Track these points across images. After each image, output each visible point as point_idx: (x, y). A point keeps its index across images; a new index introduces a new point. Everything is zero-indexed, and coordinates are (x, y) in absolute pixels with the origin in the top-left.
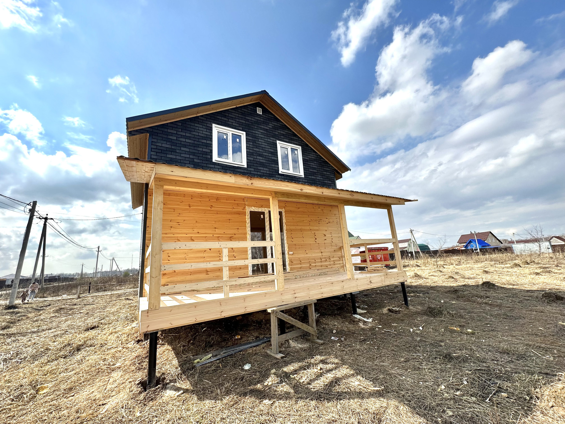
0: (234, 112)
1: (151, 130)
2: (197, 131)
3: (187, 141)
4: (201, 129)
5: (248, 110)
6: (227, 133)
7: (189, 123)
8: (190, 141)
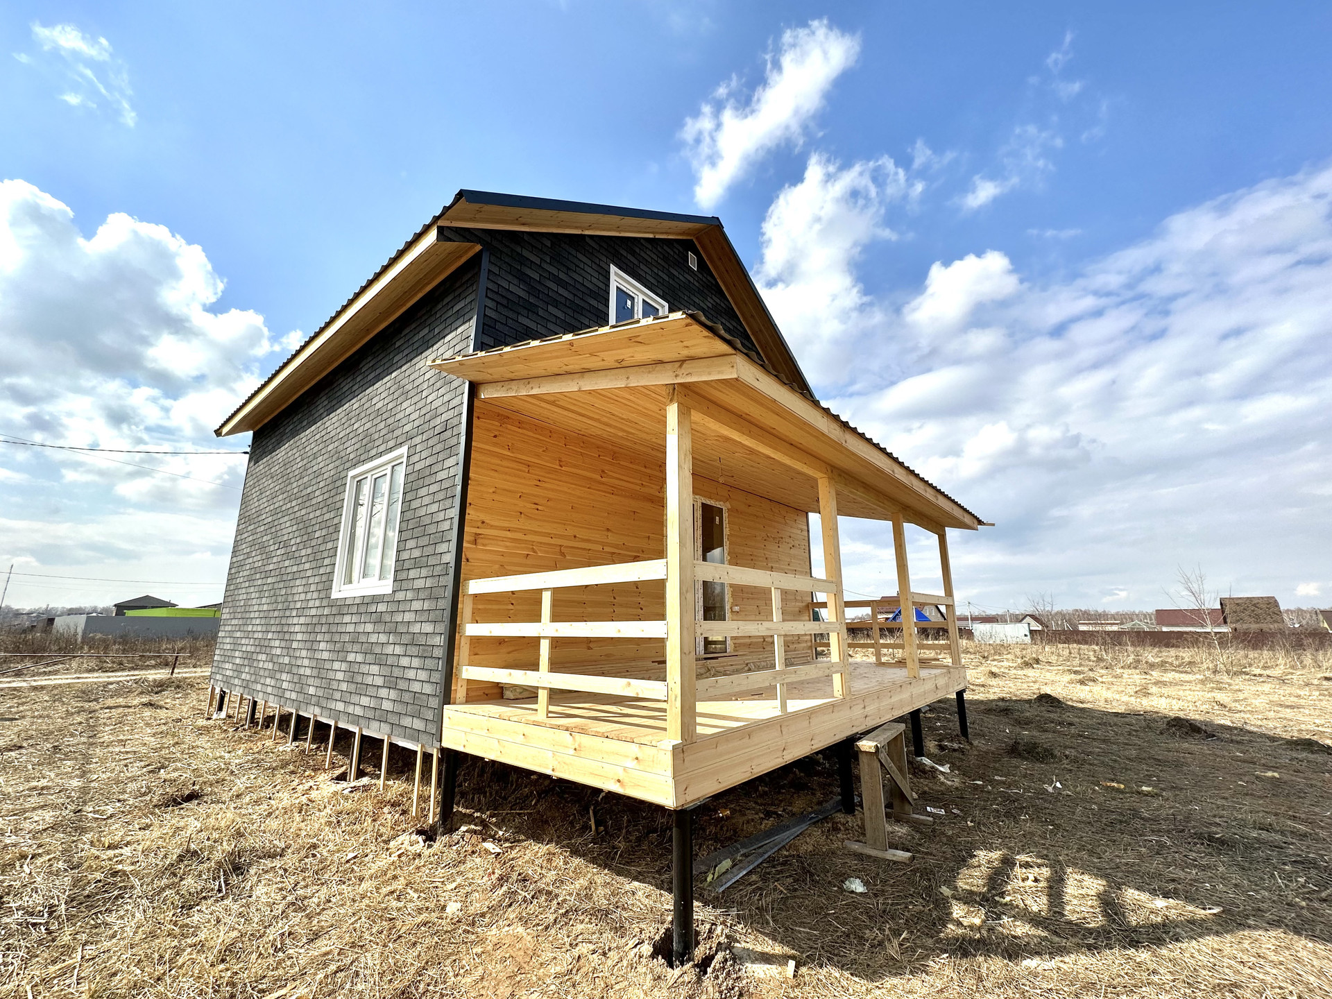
0: (650, 247)
1: (488, 239)
2: (582, 272)
3: (561, 291)
4: (589, 270)
5: (674, 252)
6: (633, 295)
7: (566, 247)
8: (566, 294)
